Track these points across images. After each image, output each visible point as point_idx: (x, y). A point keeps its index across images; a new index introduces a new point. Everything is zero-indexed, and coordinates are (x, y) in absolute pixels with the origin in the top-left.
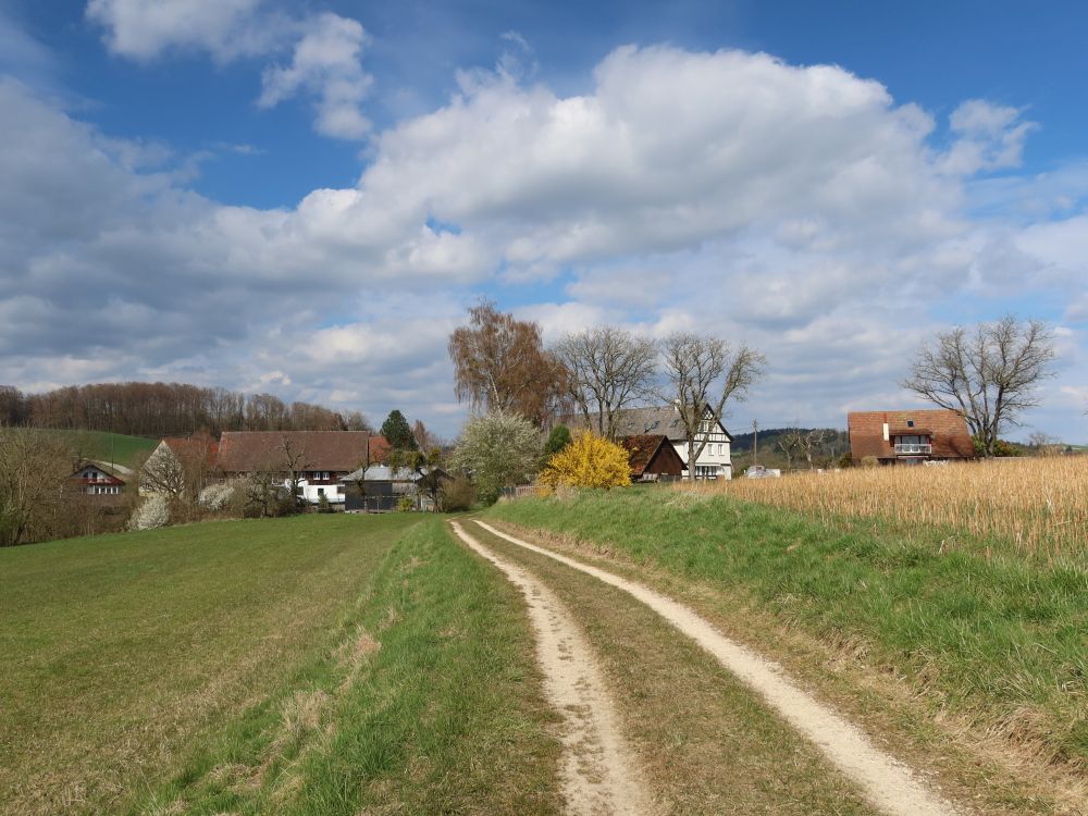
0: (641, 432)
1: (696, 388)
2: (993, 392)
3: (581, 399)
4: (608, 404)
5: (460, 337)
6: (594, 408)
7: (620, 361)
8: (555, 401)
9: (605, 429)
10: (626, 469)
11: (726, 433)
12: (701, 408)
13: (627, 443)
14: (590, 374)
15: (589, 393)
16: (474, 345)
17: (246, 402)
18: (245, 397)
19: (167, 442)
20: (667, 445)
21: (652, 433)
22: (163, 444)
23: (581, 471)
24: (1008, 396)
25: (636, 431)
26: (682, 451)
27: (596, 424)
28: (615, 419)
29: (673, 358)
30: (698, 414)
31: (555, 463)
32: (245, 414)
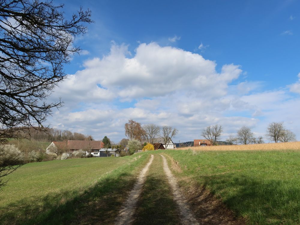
0: (157, 143)
1: (167, 135)
2: (214, 137)
3: (147, 136)
4: (152, 137)
5: (126, 125)
6: (149, 138)
7: (154, 130)
8: (142, 136)
9: (151, 142)
10: (153, 148)
11: (173, 143)
12: (168, 139)
13: (154, 144)
14: (149, 132)
15: (148, 135)
16: (129, 127)
17: (62, 132)
18: (62, 131)
19: (54, 143)
20: (162, 145)
21: (160, 143)
22: (53, 143)
23: (148, 148)
24: (217, 138)
25: (157, 142)
26: (164, 146)
27: (149, 141)
28: (153, 140)
29: (163, 130)
30: (167, 140)
31: (145, 147)
32: (62, 135)
